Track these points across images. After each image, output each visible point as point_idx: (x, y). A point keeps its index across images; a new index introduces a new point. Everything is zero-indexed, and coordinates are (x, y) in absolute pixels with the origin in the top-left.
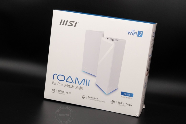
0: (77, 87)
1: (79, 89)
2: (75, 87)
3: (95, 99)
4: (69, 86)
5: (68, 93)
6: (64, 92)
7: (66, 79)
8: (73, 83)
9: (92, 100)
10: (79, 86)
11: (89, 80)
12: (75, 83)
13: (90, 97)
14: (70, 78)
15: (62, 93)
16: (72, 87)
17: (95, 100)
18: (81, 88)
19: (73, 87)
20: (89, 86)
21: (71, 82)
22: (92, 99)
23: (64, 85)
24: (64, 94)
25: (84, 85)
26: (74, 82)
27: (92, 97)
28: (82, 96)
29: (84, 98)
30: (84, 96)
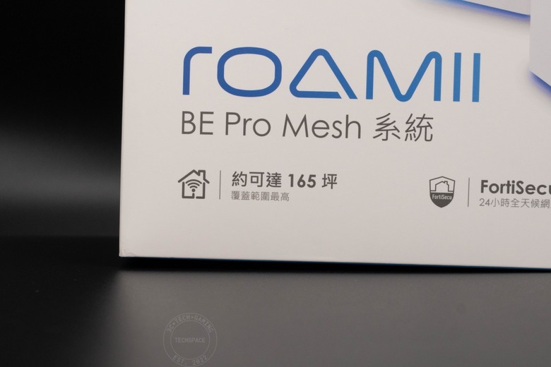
0: (385, 126)
1: (402, 134)
2: (370, 127)
3: (536, 196)
4: (317, 128)
5: (319, 181)
6: (285, 180)
7: (287, 78)
8: (352, 95)
9: (515, 202)
10: (400, 113)
11: (477, 57)
13: (499, 189)
15: (271, 190)
16: (342, 127)
17: (535, 203)
18: (419, 128)
19: (353, 128)
22: (511, 196)
23: (278, 125)
24: (285, 196)
25: (437, 97)
26: (359, 87)
27: (509, 182)
28: (433, 188)
29: (446, 198)
30: (451, 183)
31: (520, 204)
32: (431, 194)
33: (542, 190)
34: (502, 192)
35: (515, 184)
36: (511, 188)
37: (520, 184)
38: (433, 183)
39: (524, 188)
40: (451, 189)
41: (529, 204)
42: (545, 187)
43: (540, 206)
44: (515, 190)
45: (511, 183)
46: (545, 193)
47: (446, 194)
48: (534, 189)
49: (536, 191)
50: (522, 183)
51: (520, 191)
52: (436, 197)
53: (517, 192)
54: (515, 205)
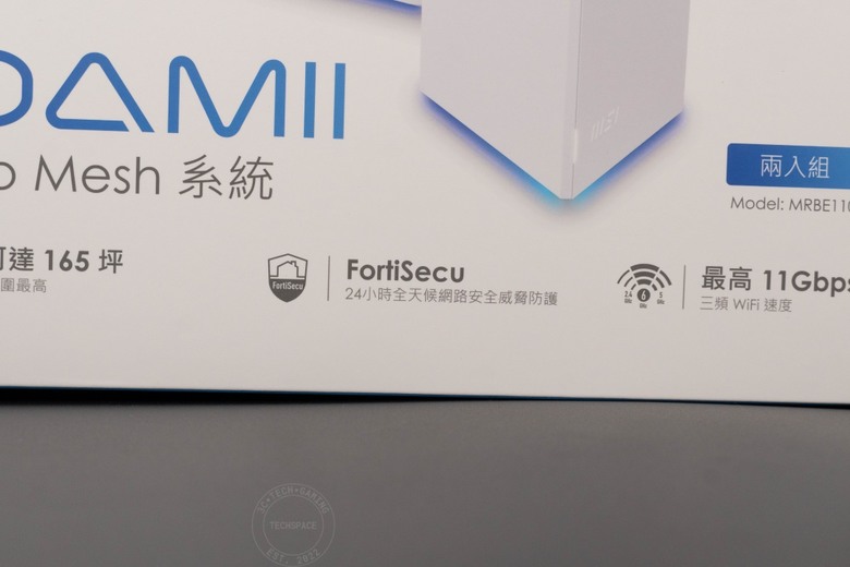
0: (197, 175)
1: (225, 188)
2: (174, 177)
3: (431, 283)
4: (91, 178)
5: (94, 261)
6: (40, 260)
7: (42, 98)
8: (145, 126)
9: (400, 294)
10: (221, 154)
11: (340, 70)
12: (173, 126)
13: (376, 272)
14: (95, 69)
15: (17, 275)
16: (131, 176)
17: (430, 295)
18: (251, 178)
19: (148, 177)
20: (338, 132)
21: (119, 126)
22: (393, 285)
23: (27, 173)
24: (40, 285)
25: (279, 130)
26: (157, 113)
27: (390, 262)
28: (273, 272)
29: (293, 287)
30: (301, 264)
31: (407, 297)
32: (271, 282)
33: (440, 274)
34: (379, 278)
35: (400, 265)
36: (393, 271)
37: (407, 266)
38: (274, 264)
39: (413, 271)
40: (302, 273)
41: (422, 297)
42: (445, 270)
43: (437, 299)
44: (400, 275)
45: (393, 264)
46: (444, 279)
47: (293, 282)
48: (428, 273)
49: (431, 277)
50: (410, 264)
51: (407, 276)
52: (279, 286)
53: (403, 278)
54: (400, 298)
